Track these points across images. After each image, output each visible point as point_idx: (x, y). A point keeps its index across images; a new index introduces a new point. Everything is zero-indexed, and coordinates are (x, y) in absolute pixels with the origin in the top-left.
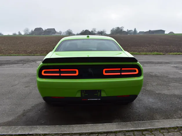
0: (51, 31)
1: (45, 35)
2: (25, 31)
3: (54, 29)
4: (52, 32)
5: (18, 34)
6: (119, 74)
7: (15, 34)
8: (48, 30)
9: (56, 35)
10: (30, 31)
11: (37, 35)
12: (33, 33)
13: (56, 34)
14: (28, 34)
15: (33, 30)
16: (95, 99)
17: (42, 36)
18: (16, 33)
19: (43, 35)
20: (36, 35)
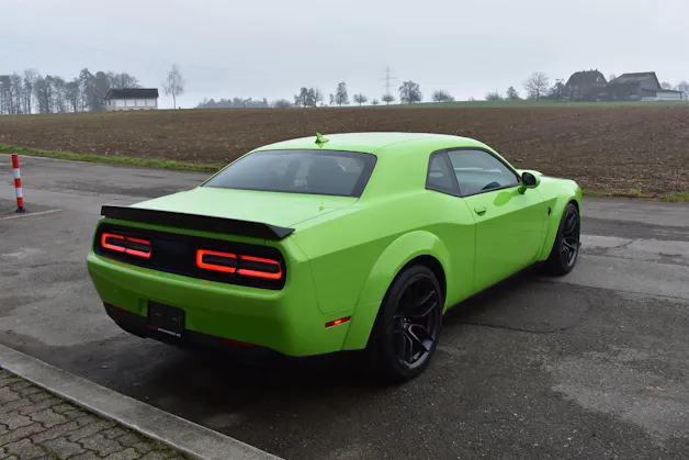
0: (638, 84)
1: (611, 100)
2: (530, 86)
3: (653, 74)
4: (643, 86)
5: (504, 95)
6: (232, 270)
7: (494, 98)
8: (624, 81)
9: (657, 99)
10: (551, 84)
11: (577, 100)
12: (561, 92)
13: (659, 97)
14: (543, 97)
15: (564, 83)
16: (170, 333)
17: (599, 104)
18: (499, 94)
19: (603, 99)
20: (572, 100)
